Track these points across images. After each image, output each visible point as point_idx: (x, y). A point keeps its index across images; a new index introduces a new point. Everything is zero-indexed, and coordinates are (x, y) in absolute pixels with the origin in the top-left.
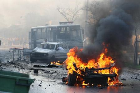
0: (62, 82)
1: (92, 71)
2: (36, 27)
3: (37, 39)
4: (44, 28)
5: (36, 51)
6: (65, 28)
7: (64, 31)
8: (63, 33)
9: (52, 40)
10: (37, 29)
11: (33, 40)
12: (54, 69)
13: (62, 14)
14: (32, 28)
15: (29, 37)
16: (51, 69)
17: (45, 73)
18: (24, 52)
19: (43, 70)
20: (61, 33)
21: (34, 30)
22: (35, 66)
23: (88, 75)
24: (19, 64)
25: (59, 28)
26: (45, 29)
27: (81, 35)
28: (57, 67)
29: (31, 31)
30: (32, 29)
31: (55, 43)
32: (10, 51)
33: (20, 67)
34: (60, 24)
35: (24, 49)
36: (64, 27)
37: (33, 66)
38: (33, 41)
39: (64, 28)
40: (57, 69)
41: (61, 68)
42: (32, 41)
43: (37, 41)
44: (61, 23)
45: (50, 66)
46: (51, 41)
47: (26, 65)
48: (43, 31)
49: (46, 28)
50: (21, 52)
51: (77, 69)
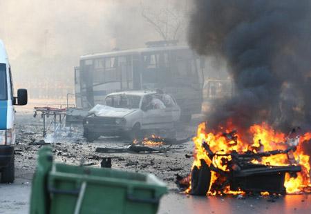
0: (175, 186)
1: (246, 158)
2: (90, 55)
3: (94, 84)
4: (109, 57)
5: (96, 114)
6: (158, 56)
7: (156, 64)
8: (154, 67)
9: (131, 85)
10: (94, 59)
11: (85, 86)
12: (146, 155)
13: (152, 22)
14: (82, 57)
15: (75, 79)
16: (137, 155)
17: (127, 165)
18: (68, 117)
19: (120, 159)
20: (149, 67)
21: (88, 63)
22: (99, 150)
23: (240, 169)
24: (59, 146)
25: (145, 57)
26: (113, 60)
27: (196, 71)
28: (150, 151)
29: (79, 65)
30: (82, 61)
31: (141, 94)
32: (35, 116)
33: (65, 154)
34: (148, 47)
35: (67, 109)
36: (155, 53)
37: (94, 150)
38: (85, 90)
39: (156, 56)
40: (152, 156)
41: (161, 152)
42: (81, 89)
43: (95, 89)
44: (149, 44)
45: (135, 150)
46: (128, 89)
47: (76, 147)
48: (107, 65)
49: (116, 57)
50: (62, 116)
51: (211, 156)
